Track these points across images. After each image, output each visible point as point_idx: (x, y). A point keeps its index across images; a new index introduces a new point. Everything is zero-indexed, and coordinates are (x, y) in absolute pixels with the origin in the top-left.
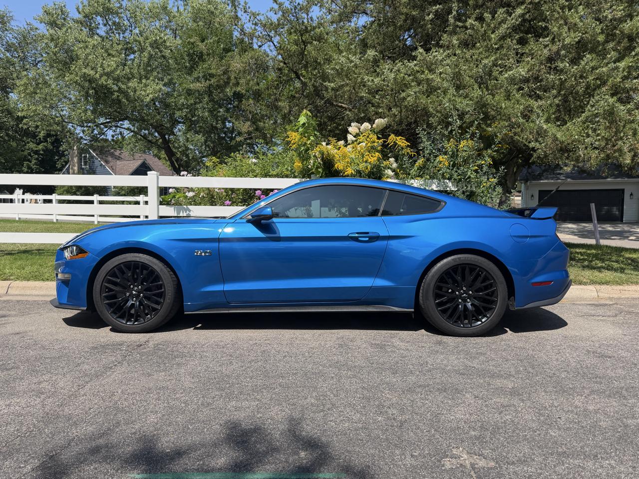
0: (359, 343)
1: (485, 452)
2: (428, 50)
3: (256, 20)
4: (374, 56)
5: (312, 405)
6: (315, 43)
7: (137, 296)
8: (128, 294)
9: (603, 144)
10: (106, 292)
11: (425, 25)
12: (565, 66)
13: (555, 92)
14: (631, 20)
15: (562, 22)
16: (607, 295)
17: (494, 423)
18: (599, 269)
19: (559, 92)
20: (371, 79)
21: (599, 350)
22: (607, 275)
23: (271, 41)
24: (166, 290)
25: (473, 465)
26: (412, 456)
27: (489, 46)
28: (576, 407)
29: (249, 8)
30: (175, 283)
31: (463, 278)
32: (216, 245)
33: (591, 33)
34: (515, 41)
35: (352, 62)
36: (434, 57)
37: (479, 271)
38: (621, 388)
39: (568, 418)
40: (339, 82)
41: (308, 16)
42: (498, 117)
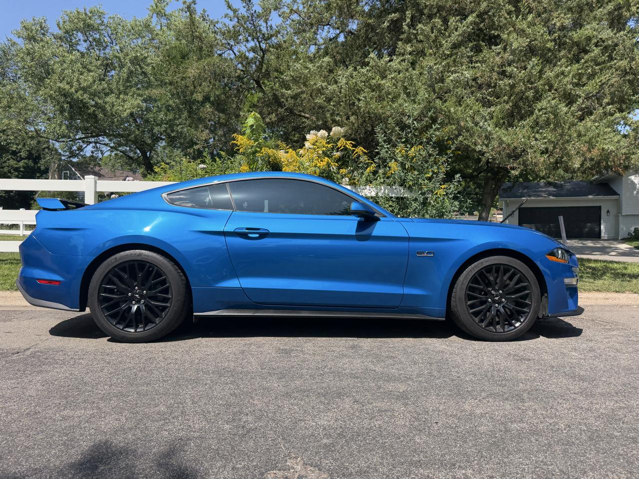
1: (325, 462)
3: (216, 29)
4: (328, 62)
5: (158, 413)
9: (551, 148)
12: (512, 70)
13: (506, 98)
14: (581, 29)
15: (511, 29)
19: (510, 98)
23: (231, 49)
26: (233, 468)
27: (441, 52)
28: (462, 411)
33: (539, 39)
34: (468, 50)
35: (307, 68)
38: (524, 391)
39: (447, 422)
40: (296, 89)
41: (267, 24)
42: (446, 121)
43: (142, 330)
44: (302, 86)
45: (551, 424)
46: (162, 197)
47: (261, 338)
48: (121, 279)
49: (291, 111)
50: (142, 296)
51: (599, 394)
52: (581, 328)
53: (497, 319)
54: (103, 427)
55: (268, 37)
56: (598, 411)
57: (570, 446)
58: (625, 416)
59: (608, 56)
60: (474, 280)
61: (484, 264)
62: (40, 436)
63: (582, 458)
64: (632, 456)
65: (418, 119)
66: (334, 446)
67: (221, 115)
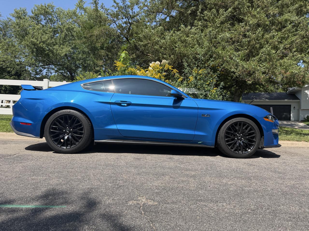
2: (186, 26)
3: (108, 13)
4: (161, 29)
9: (267, 71)
12: (249, 34)
13: (246, 48)
14: (282, 16)
15: (249, 15)
19: (248, 48)
23: (115, 22)
25: (144, 204)
26: (113, 199)
27: (215, 25)
29: (104, 6)
33: (262, 20)
34: (228, 25)
35: (151, 32)
36: (189, 29)
38: (251, 176)
39: (214, 186)
40: (145, 42)
41: (132, 11)
42: (217, 57)
43: (69, 147)
44: (148, 40)
45: (264, 188)
46: (81, 85)
47: (126, 154)
48: (60, 123)
49: (142, 52)
50: (70, 132)
51: (287, 178)
52: (279, 155)
53: (239, 148)
54: (51, 183)
55: (133, 17)
56: (287, 185)
57: (273, 196)
58: (300, 187)
59: (295, 29)
60: (229, 129)
61: (234, 121)
62: (22, 185)
63: (278, 201)
64: (302, 201)
65: (204, 55)
66: (160, 193)
67: (109, 54)
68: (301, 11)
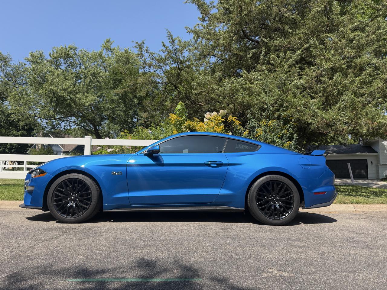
0: (211, 227)
1: (288, 270)
2: (249, 72)
3: (153, 57)
4: (219, 75)
5: (181, 251)
6: (186, 69)
7: (75, 200)
8: (69, 199)
9: (350, 122)
10: (56, 197)
11: (247, 60)
12: (325, 80)
13: (321, 94)
14: (360, 58)
15: (322, 57)
16: (360, 210)
17: (294, 258)
18: (355, 196)
19: (323, 95)
20: (217, 87)
21: (356, 231)
22: (361, 199)
23: (161, 68)
24: (93, 196)
25: (280, 276)
26: (243, 272)
27: (283, 70)
28: (343, 253)
29: (149, 50)
30: (99, 192)
31: (273, 190)
32: (125, 168)
33: (338, 63)
34: (297, 68)
35: (206, 79)
36: (253, 75)
37: (282, 185)
39: (338, 257)
40: (200, 90)
41: (182, 55)
42: (290, 106)
44: (203, 88)
49: (194, 101)
55: (184, 62)
65: (273, 105)
68: (380, 51)
